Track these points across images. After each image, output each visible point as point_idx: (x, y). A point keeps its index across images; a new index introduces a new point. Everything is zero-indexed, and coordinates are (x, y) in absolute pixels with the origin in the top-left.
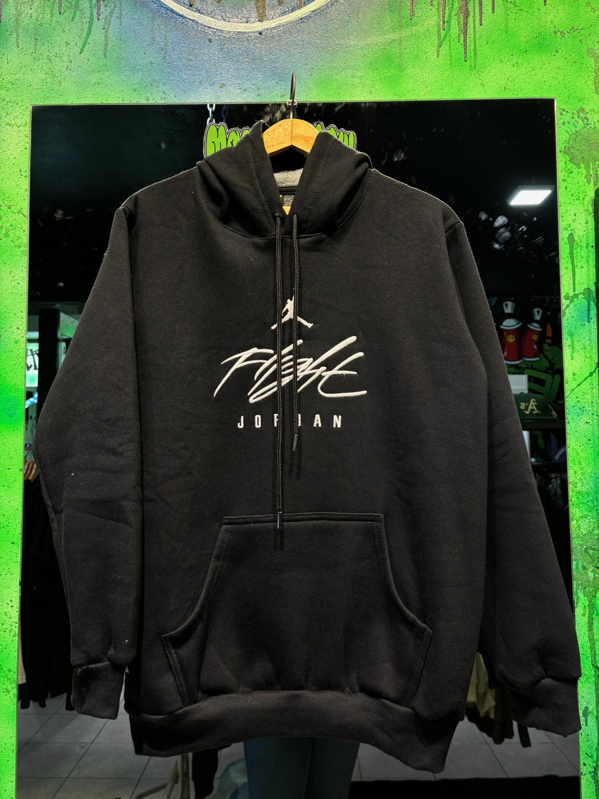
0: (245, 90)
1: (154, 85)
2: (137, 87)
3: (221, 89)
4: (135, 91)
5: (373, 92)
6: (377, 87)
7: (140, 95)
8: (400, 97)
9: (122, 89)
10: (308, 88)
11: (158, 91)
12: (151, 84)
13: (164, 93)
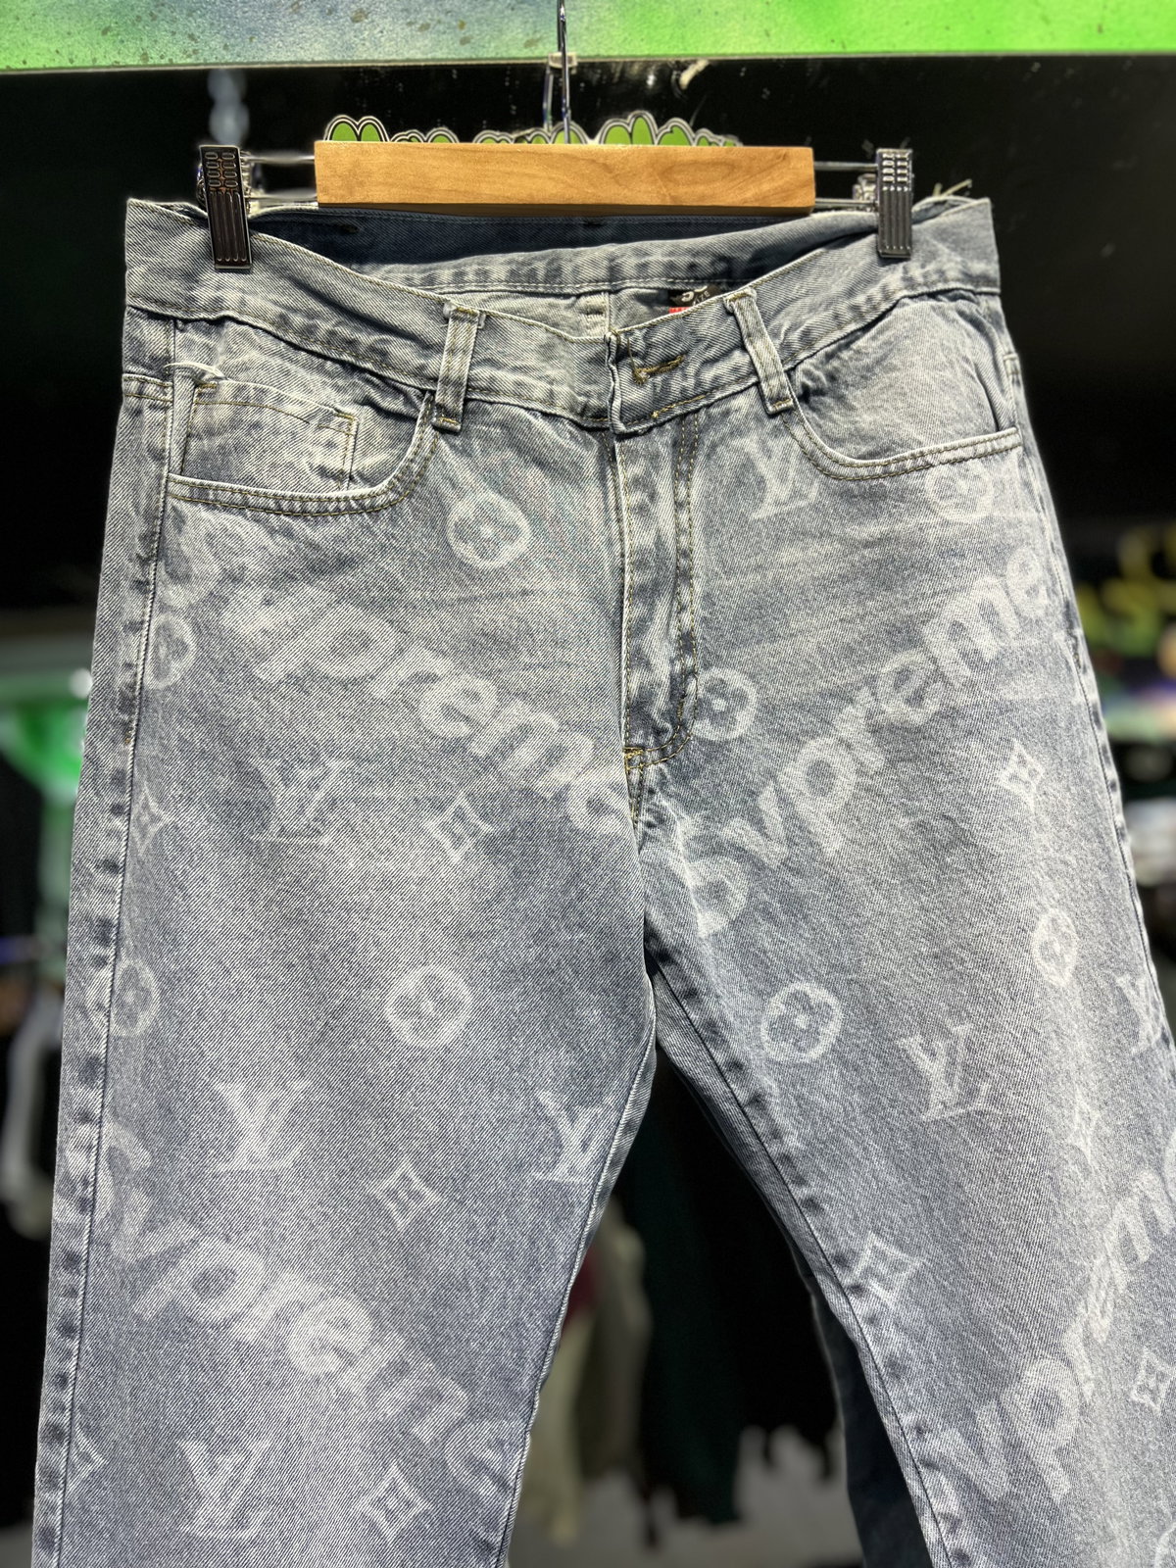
0: (425, 27)
1: (161, 16)
2: (110, 21)
3: (357, 25)
4: (105, 32)
5: (773, 32)
6: (780, 20)
7: (121, 47)
8: (844, 47)
9: (65, 27)
10: (600, 21)
11: (174, 33)
12: (151, 14)
13: (192, 37)
